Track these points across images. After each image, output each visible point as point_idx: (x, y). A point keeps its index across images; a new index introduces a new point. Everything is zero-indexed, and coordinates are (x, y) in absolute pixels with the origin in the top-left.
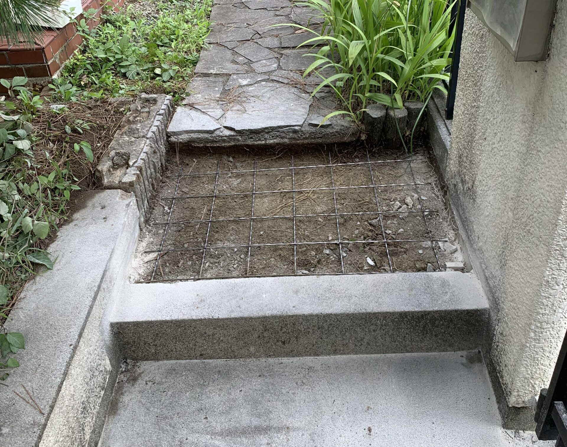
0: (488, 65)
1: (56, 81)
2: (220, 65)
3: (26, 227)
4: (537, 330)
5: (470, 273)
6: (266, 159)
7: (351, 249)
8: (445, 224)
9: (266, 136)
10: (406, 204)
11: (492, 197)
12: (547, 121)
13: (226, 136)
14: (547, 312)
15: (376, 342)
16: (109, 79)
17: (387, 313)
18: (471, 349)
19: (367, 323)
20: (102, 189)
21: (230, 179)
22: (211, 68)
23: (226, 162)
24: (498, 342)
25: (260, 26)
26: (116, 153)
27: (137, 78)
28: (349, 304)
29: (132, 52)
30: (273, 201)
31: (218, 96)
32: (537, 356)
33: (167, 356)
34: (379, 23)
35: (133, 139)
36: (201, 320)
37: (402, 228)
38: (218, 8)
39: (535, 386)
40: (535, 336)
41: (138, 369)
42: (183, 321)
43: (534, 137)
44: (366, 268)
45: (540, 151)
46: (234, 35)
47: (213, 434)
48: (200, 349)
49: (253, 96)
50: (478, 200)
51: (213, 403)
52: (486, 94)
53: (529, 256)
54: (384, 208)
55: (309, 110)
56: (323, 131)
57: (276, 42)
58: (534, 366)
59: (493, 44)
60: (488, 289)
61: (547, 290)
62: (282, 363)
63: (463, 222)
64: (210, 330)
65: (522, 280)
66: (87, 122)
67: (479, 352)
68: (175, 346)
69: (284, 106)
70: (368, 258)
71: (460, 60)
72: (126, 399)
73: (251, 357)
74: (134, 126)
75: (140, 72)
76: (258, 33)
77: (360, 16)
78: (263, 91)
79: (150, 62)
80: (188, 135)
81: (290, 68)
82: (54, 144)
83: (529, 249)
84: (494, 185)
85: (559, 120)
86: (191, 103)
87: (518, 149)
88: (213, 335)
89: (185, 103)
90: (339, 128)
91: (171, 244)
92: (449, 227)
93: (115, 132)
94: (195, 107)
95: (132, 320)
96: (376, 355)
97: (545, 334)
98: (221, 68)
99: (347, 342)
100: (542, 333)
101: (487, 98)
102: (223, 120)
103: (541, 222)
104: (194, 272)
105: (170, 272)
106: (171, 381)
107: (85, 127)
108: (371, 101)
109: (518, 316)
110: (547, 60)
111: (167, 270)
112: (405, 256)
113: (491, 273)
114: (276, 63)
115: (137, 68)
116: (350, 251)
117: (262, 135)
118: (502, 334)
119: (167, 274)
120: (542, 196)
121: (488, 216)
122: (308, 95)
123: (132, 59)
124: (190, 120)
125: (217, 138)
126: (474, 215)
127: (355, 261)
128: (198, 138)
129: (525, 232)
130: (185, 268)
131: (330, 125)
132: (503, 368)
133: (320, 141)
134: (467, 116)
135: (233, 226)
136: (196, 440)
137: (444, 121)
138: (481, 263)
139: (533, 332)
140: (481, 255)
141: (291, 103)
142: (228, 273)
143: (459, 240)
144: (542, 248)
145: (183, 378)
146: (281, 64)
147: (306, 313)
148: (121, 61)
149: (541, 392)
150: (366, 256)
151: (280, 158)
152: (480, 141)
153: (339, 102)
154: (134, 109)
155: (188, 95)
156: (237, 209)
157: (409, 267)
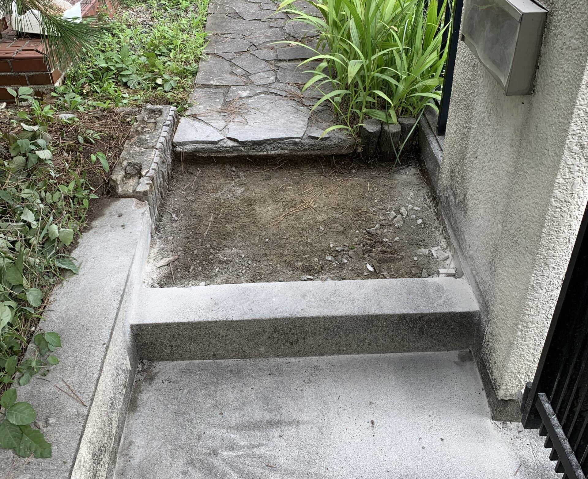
0: (479, 91)
1: (58, 89)
2: (219, 76)
3: (53, 234)
4: (524, 329)
5: (461, 279)
6: (267, 169)
7: (352, 256)
8: (437, 233)
9: (268, 147)
10: (400, 214)
11: (482, 210)
12: (533, 147)
13: (229, 147)
14: (532, 313)
15: (376, 343)
16: (111, 88)
17: (388, 315)
18: (463, 348)
19: (370, 324)
20: (116, 198)
21: (234, 188)
22: (211, 80)
23: (229, 171)
24: (488, 341)
25: (255, 38)
26: (128, 163)
27: (137, 87)
28: (352, 307)
29: (132, 62)
30: (276, 209)
31: (220, 107)
32: (523, 353)
33: (181, 356)
34: (376, 44)
35: (143, 150)
36: (216, 322)
37: (398, 236)
38: (212, 17)
39: (521, 380)
40: (522, 335)
41: (154, 369)
42: (200, 323)
43: (521, 160)
44: (366, 274)
45: (526, 172)
46: (230, 47)
47: (229, 428)
48: (213, 350)
49: (253, 108)
50: (469, 213)
51: (227, 400)
52: (478, 117)
53: (516, 264)
54: (381, 217)
55: (308, 123)
56: (322, 143)
57: (272, 54)
58: (520, 362)
59: (484, 74)
60: (478, 293)
61: (532, 293)
62: (289, 363)
63: (454, 232)
64: (224, 331)
65: (510, 285)
66: (97, 132)
67: (470, 351)
68: (190, 346)
69: (284, 119)
70: (368, 265)
71: (453, 84)
72: (144, 396)
73: (260, 357)
74: (143, 137)
75: (141, 81)
76: (254, 45)
77: (357, 35)
78: (262, 103)
79: (150, 72)
80: (193, 146)
81: (288, 81)
82: (69, 154)
83: (516, 257)
84: (485, 199)
85: (543, 147)
86: (194, 113)
87: (507, 169)
88: (227, 336)
89: (188, 114)
90: (337, 140)
91: (181, 251)
92: (441, 236)
93: (124, 142)
94: (199, 118)
95: (151, 322)
96: (376, 355)
97: (530, 332)
98: (221, 79)
99: (350, 342)
100: (527, 332)
101: (478, 121)
102: (226, 131)
103: (527, 234)
104: (204, 277)
105: (182, 277)
106: (186, 380)
107: (96, 137)
108: (367, 117)
109: (507, 317)
110: (533, 95)
111: (179, 275)
112: (401, 262)
113: (482, 279)
114: (274, 75)
115: (138, 77)
116: (350, 257)
117: (264, 146)
118: (492, 334)
119: (179, 279)
120: (528, 212)
121: (479, 227)
122: (306, 108)
123: (133, 68)
124: (194, 132)
125: (221, 148)
126: (465, 226)
127: (356, 267)
128: (202, 148)
129: (513, 242)
130: (196, 273)
131: (329, 138)
132: (493, 365)
133: (319, 152)
134: (459, 135)
135: (239, 234)
136: (213, 433)
137: (436, 137)
138: (471, 270)
139: (520, 331)
140: (472, 263)
141: (290, 116)
142: (237, 278)
143: (450, 248)
144: (528, 256)
145: (198, 376)
146: (278, 77)
147: (314, 315)
148: (121, 70)
149: (526, 386)
150: (366, 262)
151: (281, 168)
152: (472, 159)
153: (335, 116)
154: (141, 120)
155: (190, 105)
156: (242, 218)
157: (405, 273)
